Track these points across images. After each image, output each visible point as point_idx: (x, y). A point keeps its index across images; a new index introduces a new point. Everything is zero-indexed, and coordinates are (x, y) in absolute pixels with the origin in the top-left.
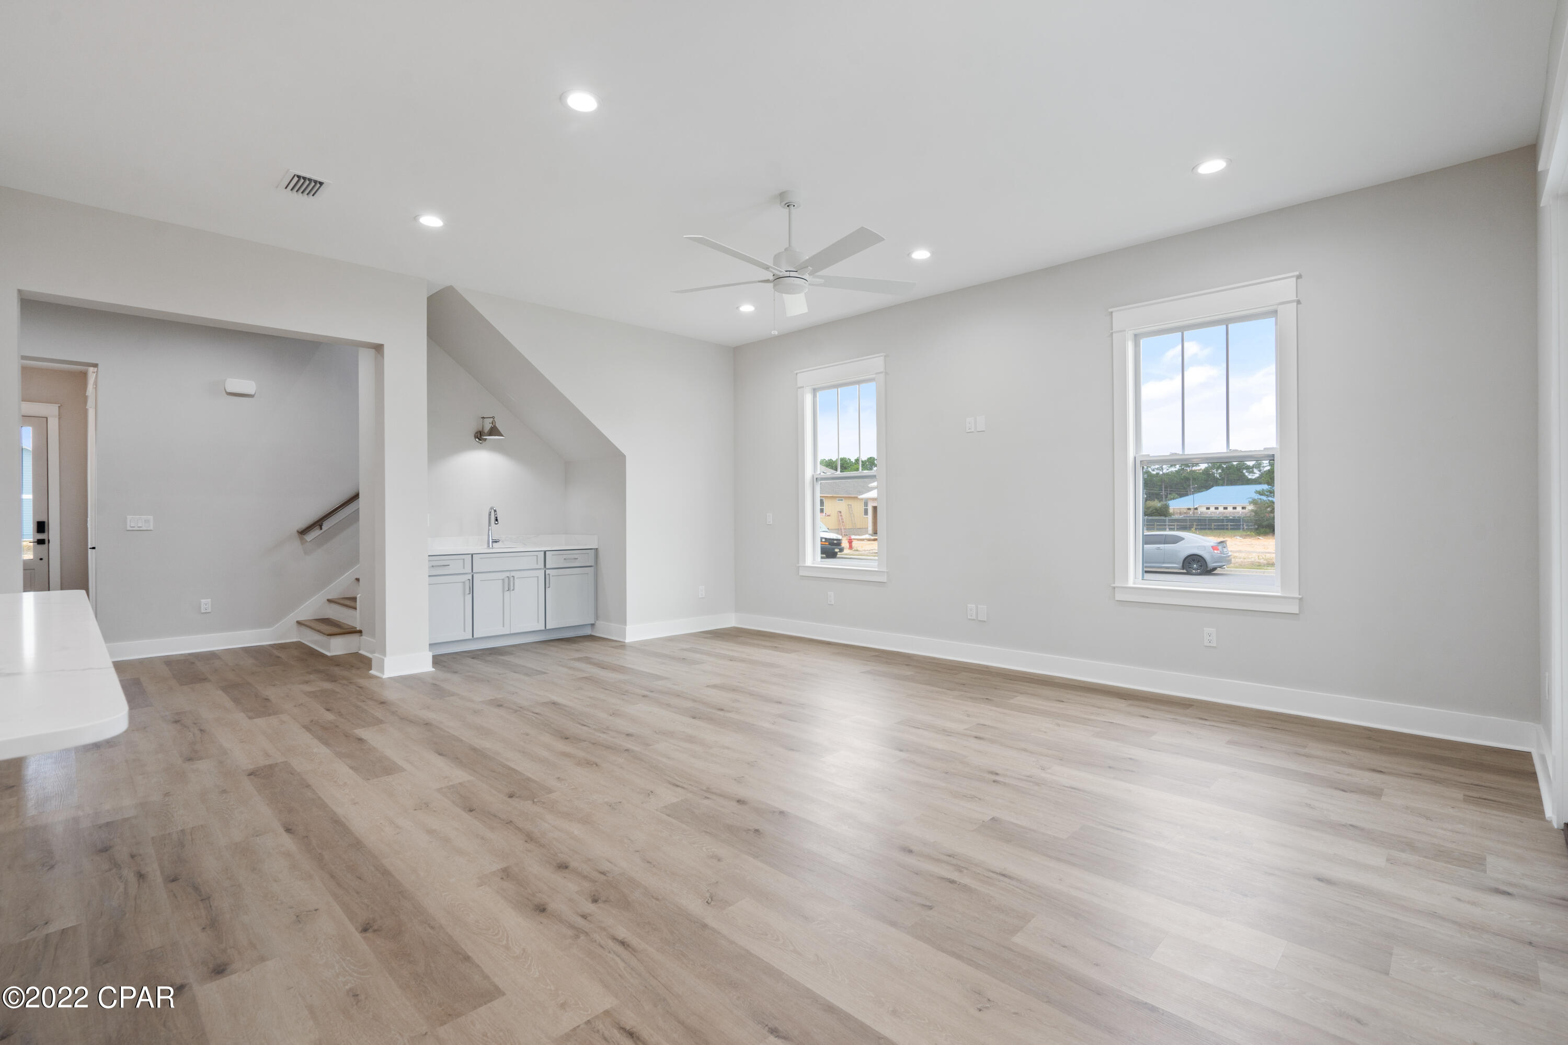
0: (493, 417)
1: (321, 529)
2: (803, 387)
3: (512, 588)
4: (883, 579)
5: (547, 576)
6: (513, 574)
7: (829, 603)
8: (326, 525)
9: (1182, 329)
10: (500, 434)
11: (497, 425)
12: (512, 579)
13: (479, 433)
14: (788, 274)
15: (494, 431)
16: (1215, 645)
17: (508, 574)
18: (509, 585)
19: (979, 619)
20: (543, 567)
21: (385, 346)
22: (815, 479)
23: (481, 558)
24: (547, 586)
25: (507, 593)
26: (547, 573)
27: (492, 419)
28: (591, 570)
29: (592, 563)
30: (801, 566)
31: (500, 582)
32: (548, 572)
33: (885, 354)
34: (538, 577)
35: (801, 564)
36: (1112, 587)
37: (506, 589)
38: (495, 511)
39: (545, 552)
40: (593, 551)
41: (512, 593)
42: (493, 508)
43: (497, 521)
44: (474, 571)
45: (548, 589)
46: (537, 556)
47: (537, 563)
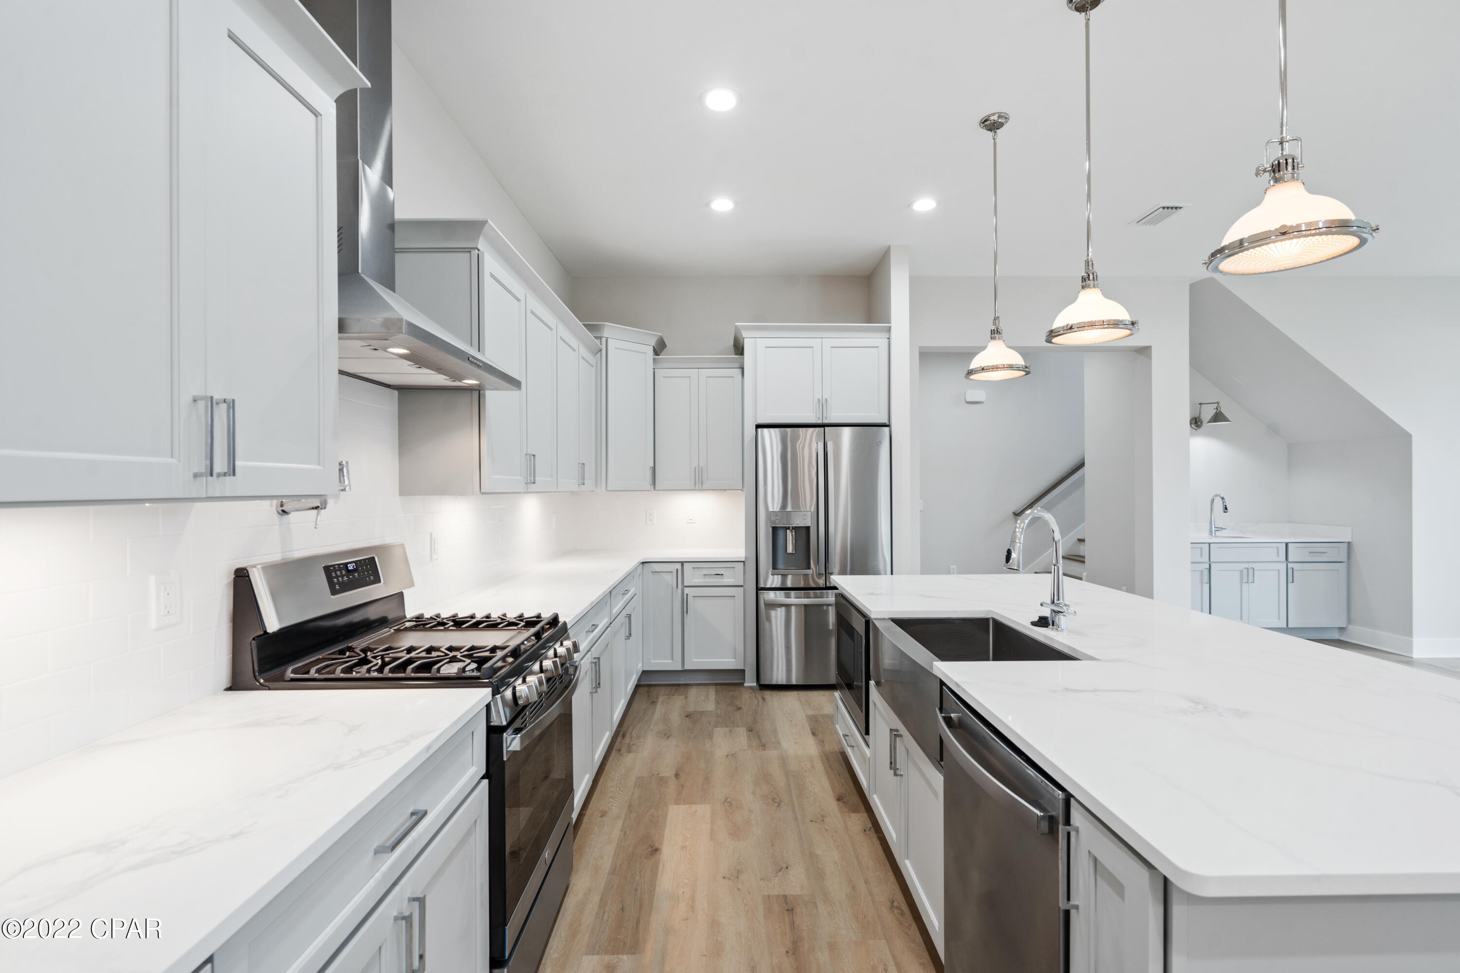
0: (1218, 403)
3: (1251, 580)
5: (1290, 571)
6: (1251, 565)
10: (1226, 420)
11: (1223, 411)
12: (1251, 571)
13: (1195, 421)
15: (1218, 417)
17: (1246, 565)
18: (1247, 576)
20: (1284, 559)
23: (1218, 548)
24: (1290, 579)
25: (1245, 586)
26: (1289, 567)
27: (1216, 405)
28: (1342, 567)
29: (1344, 558)
31: (1238, 572)
32: (1290, 565)
34: (1279, 571)
37: (1245, 580)
38: (1223, 498)
39: (1287, 544)
40: (1346, 544)
41: (1250, 584)
42: (1220, 496)
43: (1226, 508)
44: (1211, 560)
45: (1290, 585)
46: (1278, 548)
47: (1278, 555)
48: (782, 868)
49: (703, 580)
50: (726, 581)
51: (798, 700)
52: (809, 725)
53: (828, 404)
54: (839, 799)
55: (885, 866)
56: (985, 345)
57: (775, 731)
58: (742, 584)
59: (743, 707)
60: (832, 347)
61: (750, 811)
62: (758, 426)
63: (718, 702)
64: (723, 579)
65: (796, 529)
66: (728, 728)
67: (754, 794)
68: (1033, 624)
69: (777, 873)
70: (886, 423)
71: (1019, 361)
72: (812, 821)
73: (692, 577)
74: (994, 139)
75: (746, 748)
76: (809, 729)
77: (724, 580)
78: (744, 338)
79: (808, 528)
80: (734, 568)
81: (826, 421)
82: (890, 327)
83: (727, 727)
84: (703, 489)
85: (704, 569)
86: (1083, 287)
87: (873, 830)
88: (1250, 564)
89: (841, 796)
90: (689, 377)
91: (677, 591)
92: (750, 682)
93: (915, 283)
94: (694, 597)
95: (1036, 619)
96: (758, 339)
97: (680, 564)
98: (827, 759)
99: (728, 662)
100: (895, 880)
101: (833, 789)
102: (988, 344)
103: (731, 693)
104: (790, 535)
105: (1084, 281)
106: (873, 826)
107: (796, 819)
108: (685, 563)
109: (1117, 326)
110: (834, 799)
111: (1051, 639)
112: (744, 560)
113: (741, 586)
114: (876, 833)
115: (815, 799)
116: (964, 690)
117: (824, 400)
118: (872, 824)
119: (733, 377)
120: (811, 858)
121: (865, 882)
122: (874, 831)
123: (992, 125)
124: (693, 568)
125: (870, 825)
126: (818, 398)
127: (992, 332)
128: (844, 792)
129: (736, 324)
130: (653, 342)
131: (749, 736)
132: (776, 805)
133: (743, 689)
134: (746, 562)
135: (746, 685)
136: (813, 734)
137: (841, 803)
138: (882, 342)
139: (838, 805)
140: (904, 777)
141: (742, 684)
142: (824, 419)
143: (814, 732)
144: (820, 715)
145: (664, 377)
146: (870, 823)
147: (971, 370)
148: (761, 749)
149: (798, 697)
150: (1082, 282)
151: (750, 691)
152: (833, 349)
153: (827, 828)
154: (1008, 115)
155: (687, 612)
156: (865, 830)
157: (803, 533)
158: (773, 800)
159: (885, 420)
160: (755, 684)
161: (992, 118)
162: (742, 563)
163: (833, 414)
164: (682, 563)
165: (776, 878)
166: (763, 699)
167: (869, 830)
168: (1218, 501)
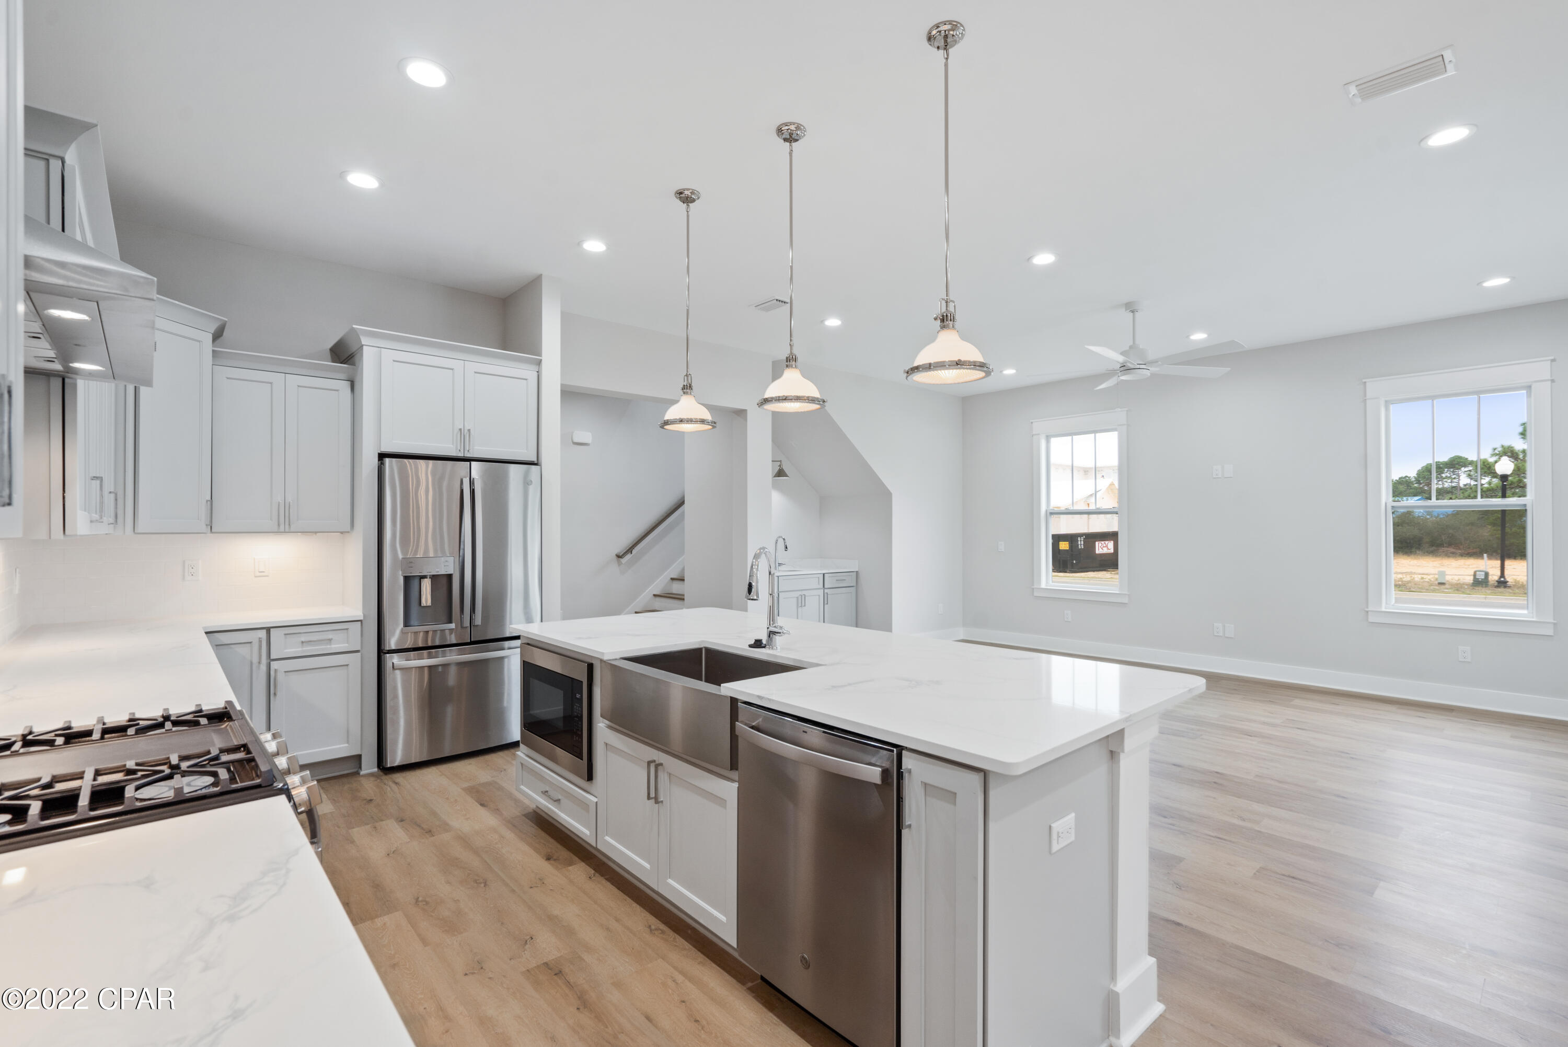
0: (780, 461)
1: (631, 553)
2: (1038, 434)
3: (803, 604)
4: (1125, 600)
5: (826, 595)
6: (804, 593)
7: (1066, 620)
8: (634, 552)
9: (1433, 398)
10: (786, 476)
11: (783, 468)
12: (803, 598)
14: (1138, 366)
15: (781, 473)
16: (1469, 661)
17: (800, 593)
18: (801, 601)
19: (1226, 636)
20: (822, 587)
21: (748, 412)
22: (1048, 514)
24: (826, 602)
25: (800, 609)
26: (825, 592)
27: (779, 463)
28: (853, 590)
29: (854, 584)
30: (1036, 588)
31: (796, 599)
32: (826, 591)
33: (1126, 409)
34: (819, 595)
35: (1035, 586)
36: (1365, 611)
37: (800, 605)
38: (784, 539)
39: (824, 574)
40: (855, 573)
41: (803, 607)
42: (782, 537)
43: (787, 548)
44: (779, 590)
45: (826, 606)
46: (819, 578)
47: (819, 584)
48: (527, 941)
49: (300, 649)
50: (335, 647)
51: (441, 775)
52: (472, 797)
53: (471, 436)
54: (548, 858)
55: (626, 900)
56: (678, 399)
57: (434, 813)
58: (359, 648)
59: (374, 798)
60: (475, 372)
61: (455, 901)
62: (382, 456)
63: (334, 800)
64: (331, 645)
65: (434, 578)
66: (369, 826)
67: (449, 883)
68: (751, 646)
69: (524, 947)
70: (534, 461)
71: (708, 416)
72: (531, 887)
73: (282, 646)
74: (688, 212)
75: (409, 840)
76: (474, 801)
77: (333, 646)
78: (362, 346)
79: (450, 577)
80: (347, 629)
81: (468, 455)
82: (541, 360)
83: (367, 824)
84: (292, 530)
85: (303, 635)
86: (787, 366)
87: (597, 875)
88: (803, 591)
89: (549, 855)
90: (271, 383)
91: (259, 668)
92: (369, 766)
93: (567, 320)
94: (285, 672)
95: (752, 642)
96: (382, 349)
97: (265, 630)
98: (514, 826)
99: (339, 749)
100: (642, 909)
101: (537, 850)
102: (680, 399)
103: (346, 787)
104: (426, 585)
105: (788, 361)
106: (596, 871)
107: (513, 891)
108: (271, 629)
109: (813, 402)
110: (544, 861)
111: (775, 656)
112: (362, 618)
113: (357, 651)
114: (602, 876)
115: (522, 867)
116: (770, 700)
117: (466, 431)
118: (594, 870)
119: (337, 390)
120: (552, 921)
121: (616, 921)
122: (599, 876)
123: (686, 198)
124: (285, 634)
125: (593, 872)
126: (460, 427)
127: (684, 388)
128: (549, 851)
129: (354, 326)
130: (213, 327)
131: (403, 827)
132: (482, 885)
133: (361, 778)
134: (363, 622)
135: (362, 773)
136: (482, 805)
137: (552, 862)
138: (531, 375)
139: (550, 864)
140: (664, 803)
141: (357, 773)
142: (466, 452)
143: (482, 803)
144: (478, 784)
145: (228, 378)
146: (592, 870)
147: (667, 420)
148: (428, 836)
149: (440, 772)
150: (787, 362)
151: (372, 779)
152: (476, 374)
153: (552, 888)
154: (699, 193)
155: (275, 694)
156: (590, 877)
157: (443, 582)
158: (476, 881)
159: (534, 459)
160: (376, 770)
161: (686, 192)
162: (360, 622)
163: (476, 448)
164: (268, 630)
165: (526, 952)
166: (396, 783)
167: (594, 876)
168: (781, 541)
